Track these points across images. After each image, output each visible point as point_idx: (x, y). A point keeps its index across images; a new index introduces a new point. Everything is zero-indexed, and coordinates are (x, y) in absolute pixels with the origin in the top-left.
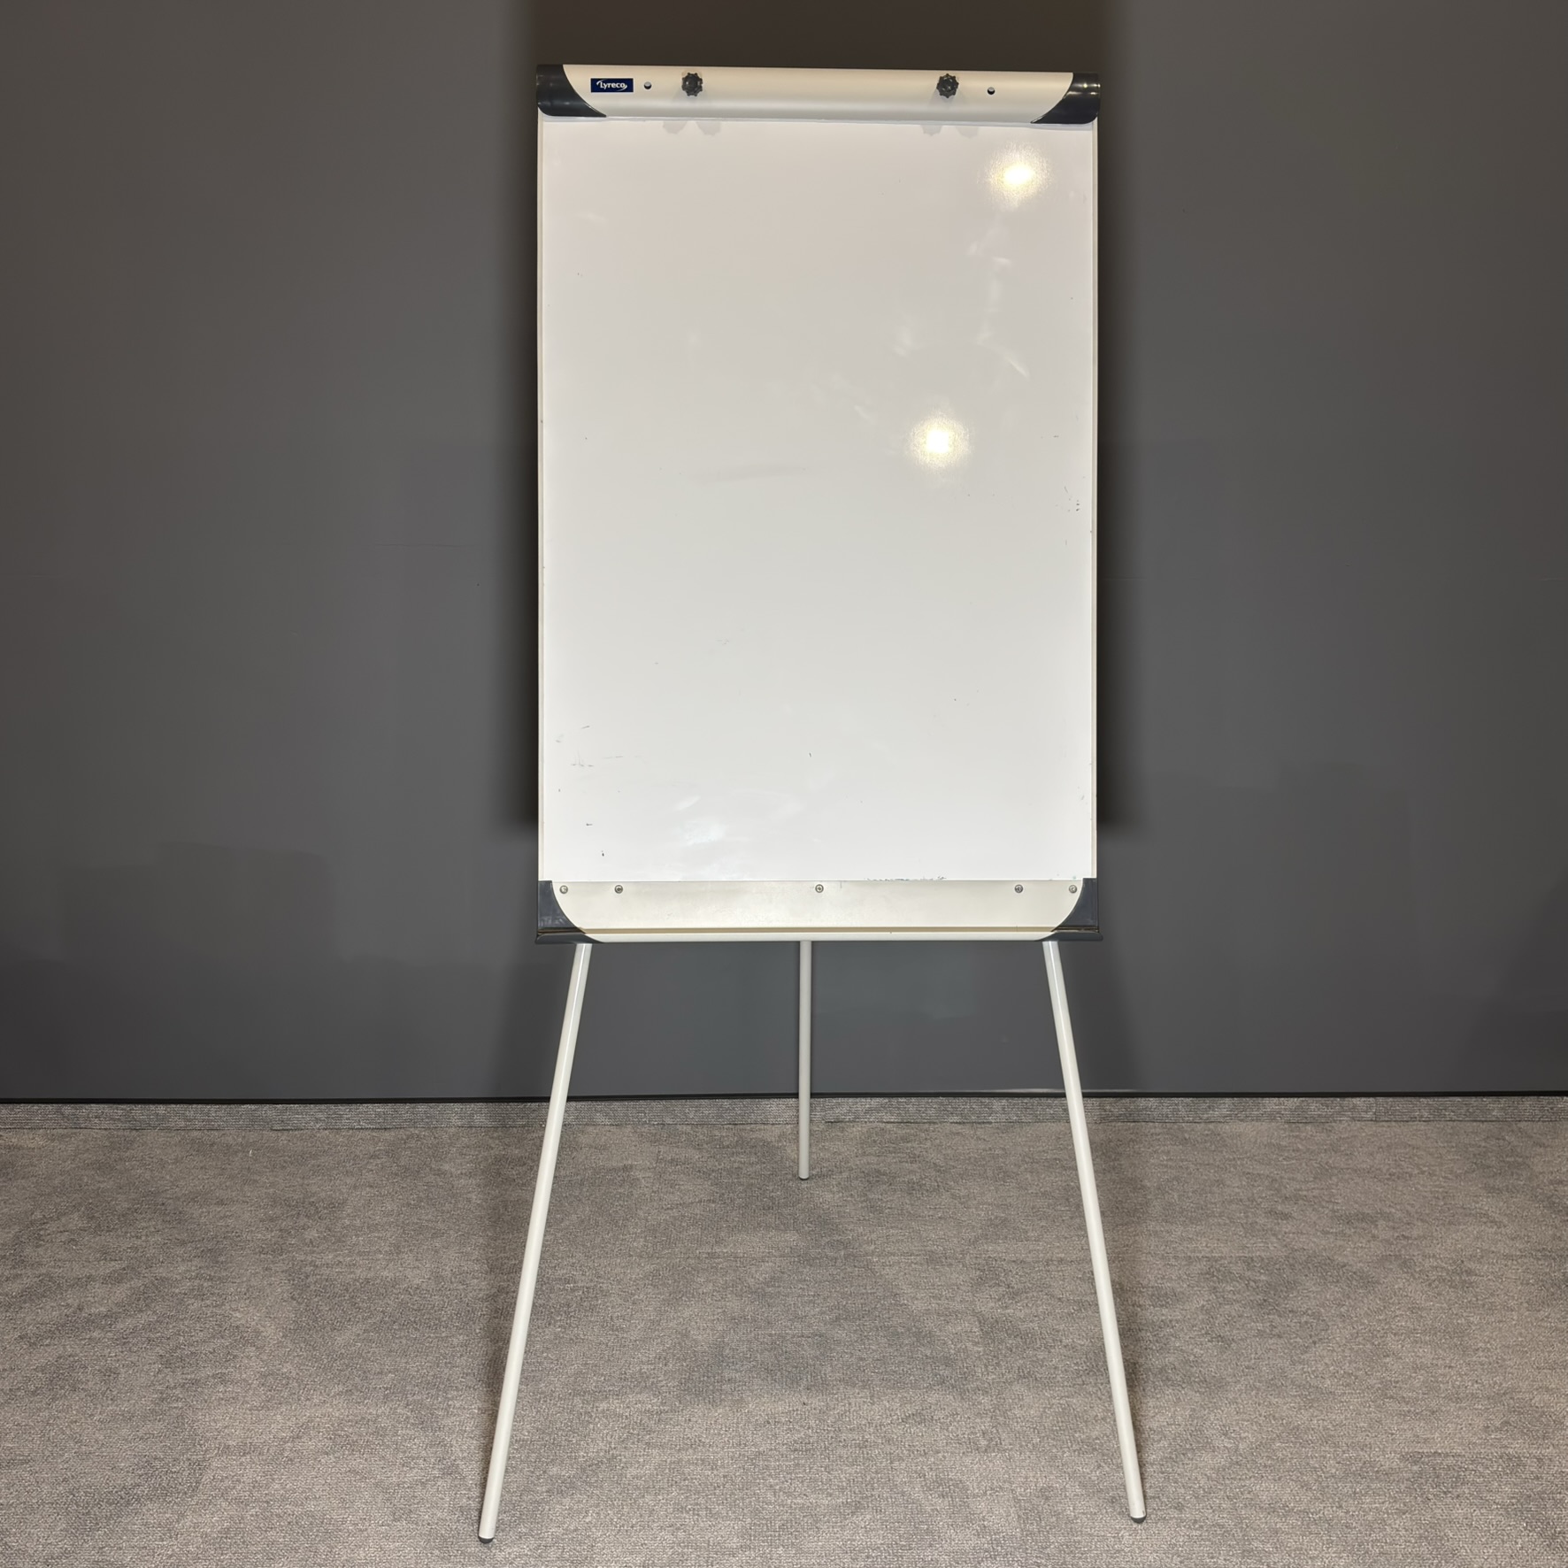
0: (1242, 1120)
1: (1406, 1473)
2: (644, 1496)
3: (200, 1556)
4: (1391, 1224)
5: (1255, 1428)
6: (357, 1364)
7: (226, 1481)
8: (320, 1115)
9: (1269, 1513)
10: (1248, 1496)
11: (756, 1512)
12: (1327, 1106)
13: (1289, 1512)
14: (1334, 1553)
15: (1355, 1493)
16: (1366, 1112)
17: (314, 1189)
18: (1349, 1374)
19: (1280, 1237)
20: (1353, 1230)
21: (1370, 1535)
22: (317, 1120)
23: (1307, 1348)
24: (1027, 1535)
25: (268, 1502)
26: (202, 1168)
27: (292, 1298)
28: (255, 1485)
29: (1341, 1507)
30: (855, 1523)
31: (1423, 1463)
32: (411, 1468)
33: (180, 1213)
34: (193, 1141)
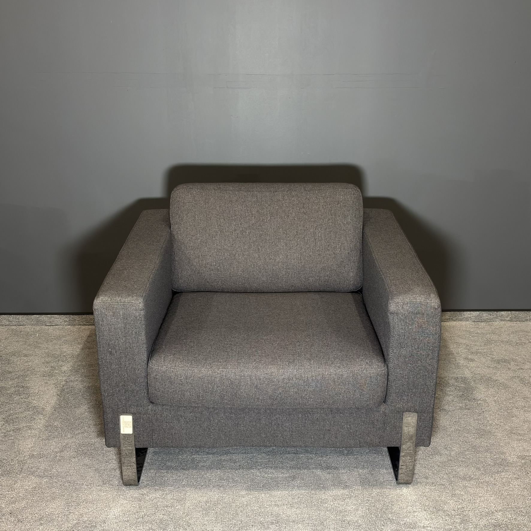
0: (454, 321)
1: (519, 463)
2: (206, 474)
3: (25, 498)
4: (516, 363)
5: (458, 446)
6: (86, 422)
7: (33, 468)
8: (66, 319)
9: (463, 480)
10: (455, 473)
11: (252, 480)
12: (491, 315)
13: (471, 479)
14: (489, 495)
15: (498, 471)
16: (507, 317)
17: (65, 350)
18: (497, 424)
19: (470, 369)
20: (500, 366)
21: (504, 487)
22: (65, 321)
23: (480, 414)
24: (364, 489)
25: (51, 477)
26: (17, 341)
27: (57, 395)
28: (45, 470)
29: (492, 477)
30: (293, 484)
31: (526, 459)
32: (109, 463)
33: (9, 360)
34: (12, 330)
